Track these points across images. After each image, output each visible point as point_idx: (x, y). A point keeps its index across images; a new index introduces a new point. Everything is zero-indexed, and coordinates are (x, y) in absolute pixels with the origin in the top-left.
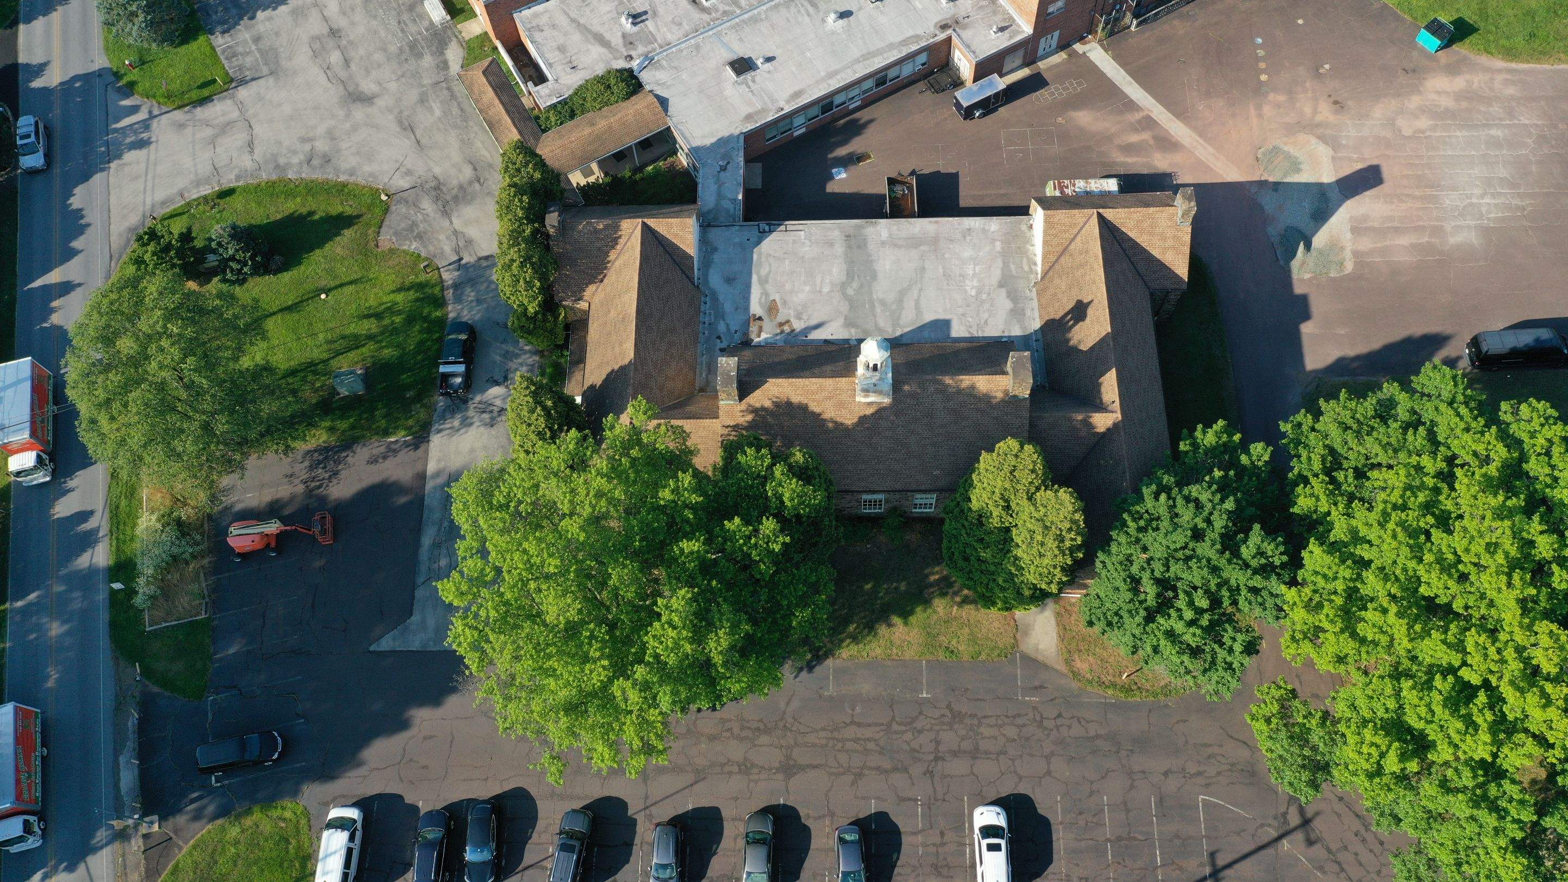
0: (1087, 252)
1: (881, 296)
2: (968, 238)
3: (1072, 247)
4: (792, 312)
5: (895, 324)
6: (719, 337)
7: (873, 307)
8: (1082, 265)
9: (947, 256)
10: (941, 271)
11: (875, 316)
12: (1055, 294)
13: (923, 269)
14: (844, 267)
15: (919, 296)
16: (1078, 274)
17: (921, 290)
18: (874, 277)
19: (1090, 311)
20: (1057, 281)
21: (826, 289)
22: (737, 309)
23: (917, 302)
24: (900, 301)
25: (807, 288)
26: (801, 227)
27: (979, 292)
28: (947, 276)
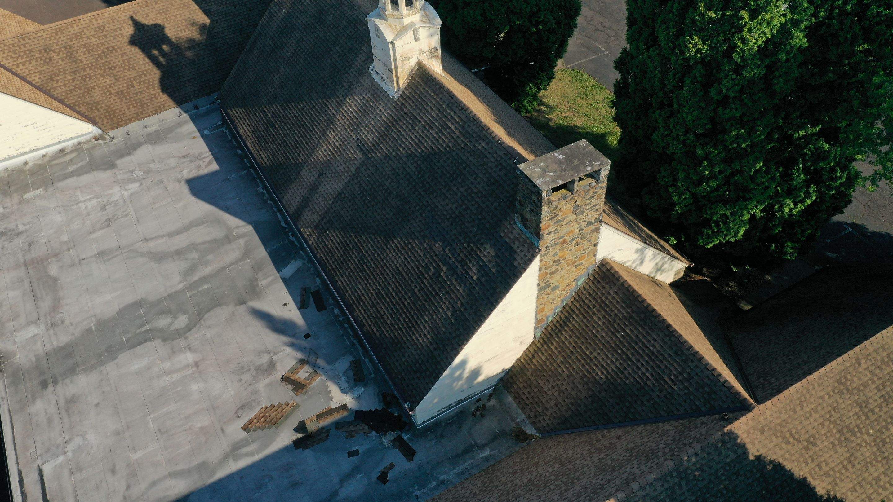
0: (47, 50)
1: (177, 278)
2: (21, 228)
3: (36, 79)
4: (263, 383)
5: (228, 239)
6: (383, 478)
7: (204, 279)
8: (71, 55)
9: (65, 238)
10: (99, 233)
11: (223, 269)
12: (120, 94)
13: (101, 254)
14: (123, 357)
15: (158, 237)
16: (84, 57)
17: (146, 240)
18: (139, 304)
19: (148, 20)
20: (97, 94)
21: (189, 357)
22: (295, 485)
23: (170, 235)
24: (179, 253)
25: (195, 387)
26: (31, 480)
27: (132, 181)
28: (108, 223)
